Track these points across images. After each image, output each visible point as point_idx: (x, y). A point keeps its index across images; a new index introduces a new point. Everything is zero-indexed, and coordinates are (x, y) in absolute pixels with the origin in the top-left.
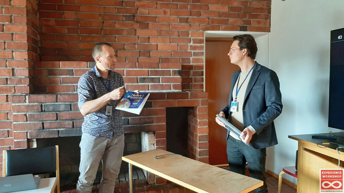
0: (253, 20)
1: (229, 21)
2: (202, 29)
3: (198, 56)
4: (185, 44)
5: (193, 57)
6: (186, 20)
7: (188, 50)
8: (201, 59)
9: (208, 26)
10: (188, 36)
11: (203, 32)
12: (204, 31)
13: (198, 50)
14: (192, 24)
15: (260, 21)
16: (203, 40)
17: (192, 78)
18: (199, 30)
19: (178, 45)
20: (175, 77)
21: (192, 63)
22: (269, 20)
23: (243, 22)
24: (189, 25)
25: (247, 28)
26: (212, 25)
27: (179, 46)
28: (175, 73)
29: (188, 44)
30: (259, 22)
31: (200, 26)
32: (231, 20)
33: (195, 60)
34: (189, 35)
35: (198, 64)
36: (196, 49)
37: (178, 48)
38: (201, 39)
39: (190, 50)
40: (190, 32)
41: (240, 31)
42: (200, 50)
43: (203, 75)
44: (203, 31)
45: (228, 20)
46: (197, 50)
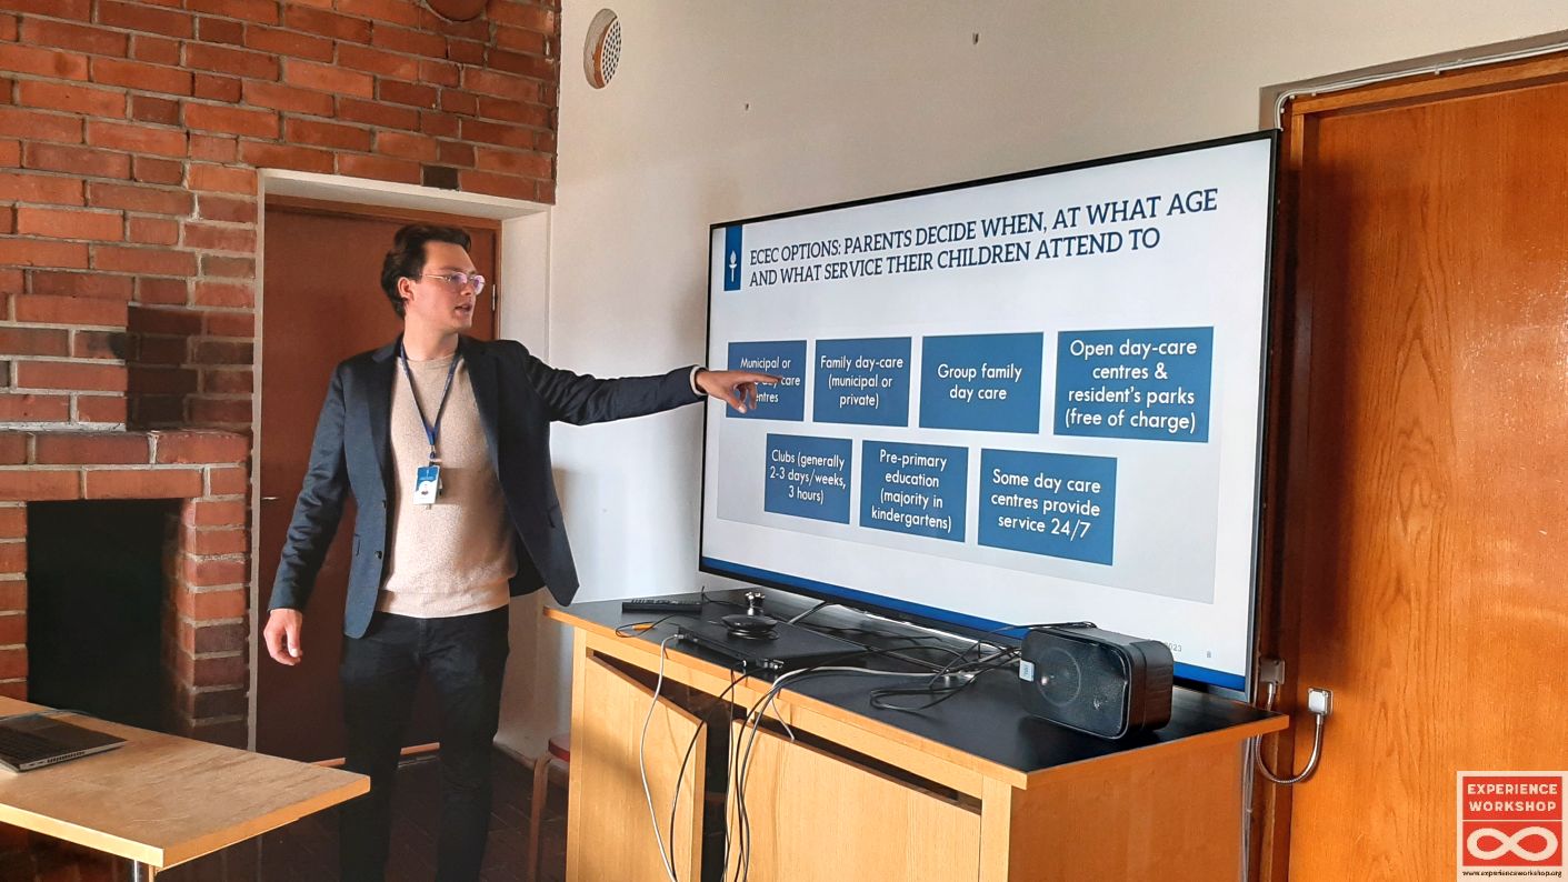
0: (484, 148)
1: (377, 138)
2: (247, 159)
3: (226, 275)
4: (160, 216)
5: (202, 278)
6: (171, 114)
7: (177, 243)
8: (244, 289)
9: (279, 148)
10: (179, 183)
11: (256, 173)
12: (257, 167)
13: (229, 248)
14: (198, 132)
15: (509, 154)
16: (254, 207)
17: (194, 373)
18: (236, 161)
19: (124, 218)
20: (91, 361)
21: (198, 302)
22: (551, 156)
23: (438, 151)
24: (185, 136)
25: (456, 176)
26: (298, 145)
27: (128, 224)
28: (91, 343)
29: (176, 218)
30: (507, 160)
31: (240, 148)
32: (384, 136)
33: (207, 293)
34: (182, 176)
35: (225, 309)
36: (216, 242)
37: (124, 233)
38: (243, 203)
39: (187, 244)
40: (188, 167)
41: (425, 185)
42: (237, 250)
43: (250, 361)
44: (252, 168)
45: (372, 133)
46: (223, 248)
